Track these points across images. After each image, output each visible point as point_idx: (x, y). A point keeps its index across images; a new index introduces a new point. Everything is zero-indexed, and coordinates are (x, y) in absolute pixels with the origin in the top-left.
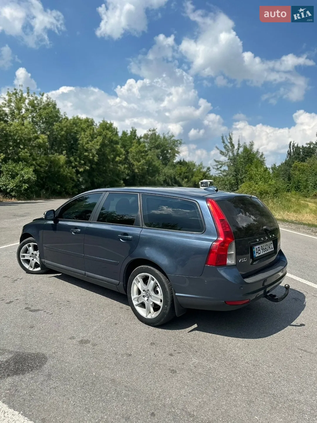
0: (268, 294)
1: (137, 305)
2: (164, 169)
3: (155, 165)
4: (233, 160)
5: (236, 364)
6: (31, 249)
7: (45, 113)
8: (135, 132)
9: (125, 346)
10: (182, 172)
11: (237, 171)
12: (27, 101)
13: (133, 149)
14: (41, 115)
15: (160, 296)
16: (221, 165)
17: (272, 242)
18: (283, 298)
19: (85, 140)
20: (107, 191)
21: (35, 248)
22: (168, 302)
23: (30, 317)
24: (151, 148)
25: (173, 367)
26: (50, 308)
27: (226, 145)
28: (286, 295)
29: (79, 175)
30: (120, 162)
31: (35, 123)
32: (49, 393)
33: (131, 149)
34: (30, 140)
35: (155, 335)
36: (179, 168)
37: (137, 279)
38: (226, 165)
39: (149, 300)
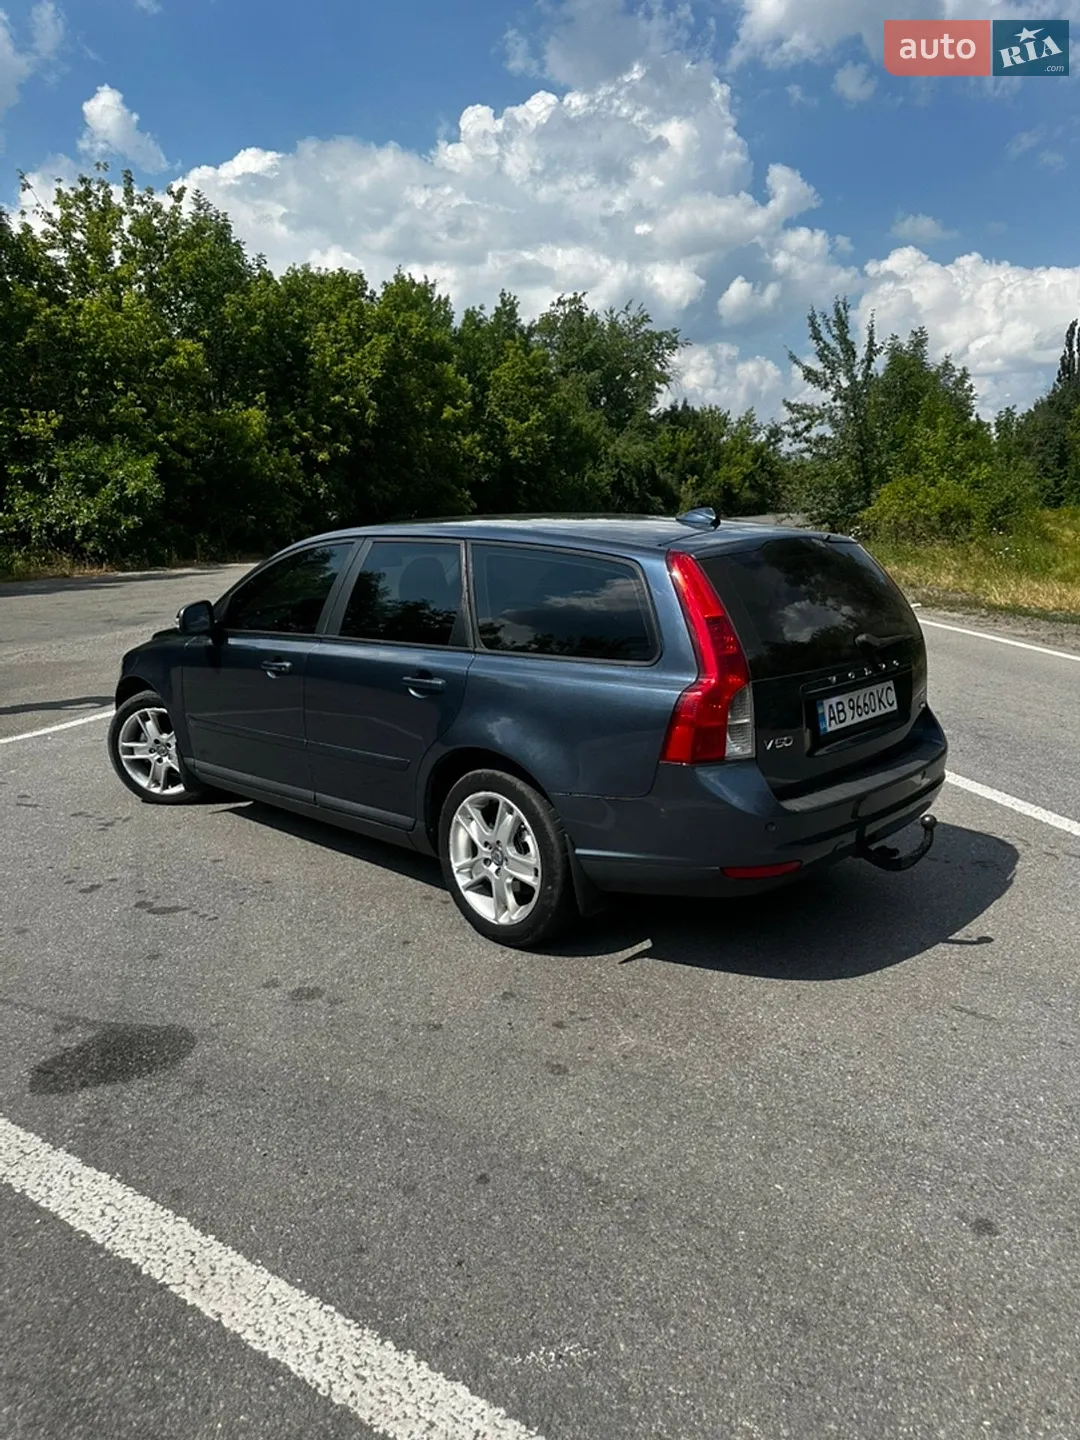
0: (873, 847)
1: (469, 888)
2: (613, 442)
3: (577, 430)
4: (852, 397)
5: (750, 1049)
6: (150, 726)
7: (190, 263)
8: (512, 313)
9: (427, 1002)
10: (678, 449)
11: (864, 440)
12: (127, 222)
13: (503, 374)
14: (179, 268)
15: (534, 856)
16: (808, 421)
17: (891, 684)
18: (915, 859)
19: (331, 350)
20: (366, 536)
21: (164, 724)
22: (555, 874)
23: (149, 929)
24: (567, 365)
25: (558, 1057)
26: (212, 902)
27: (827, 346)
28: (924, 850)
29: (317, 477)
30: (457, 424)
31: (158, 298)
32: (197, 1128)
33: (496, 372)
34: (145, 359)
35: (518, 970)
36: (668, 436)
37: (465, 813)
38: (827, 420)
39: (501, 871)
